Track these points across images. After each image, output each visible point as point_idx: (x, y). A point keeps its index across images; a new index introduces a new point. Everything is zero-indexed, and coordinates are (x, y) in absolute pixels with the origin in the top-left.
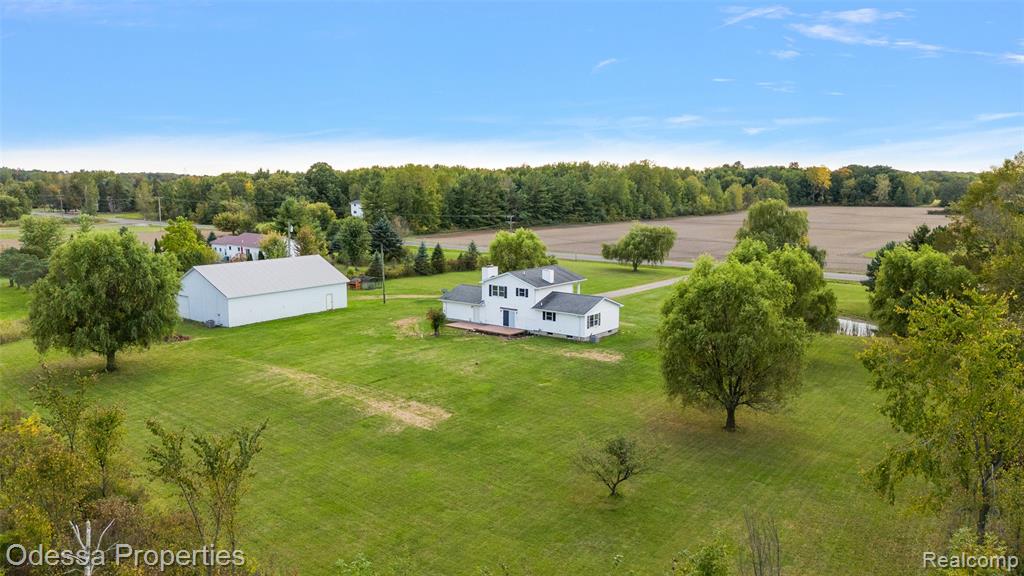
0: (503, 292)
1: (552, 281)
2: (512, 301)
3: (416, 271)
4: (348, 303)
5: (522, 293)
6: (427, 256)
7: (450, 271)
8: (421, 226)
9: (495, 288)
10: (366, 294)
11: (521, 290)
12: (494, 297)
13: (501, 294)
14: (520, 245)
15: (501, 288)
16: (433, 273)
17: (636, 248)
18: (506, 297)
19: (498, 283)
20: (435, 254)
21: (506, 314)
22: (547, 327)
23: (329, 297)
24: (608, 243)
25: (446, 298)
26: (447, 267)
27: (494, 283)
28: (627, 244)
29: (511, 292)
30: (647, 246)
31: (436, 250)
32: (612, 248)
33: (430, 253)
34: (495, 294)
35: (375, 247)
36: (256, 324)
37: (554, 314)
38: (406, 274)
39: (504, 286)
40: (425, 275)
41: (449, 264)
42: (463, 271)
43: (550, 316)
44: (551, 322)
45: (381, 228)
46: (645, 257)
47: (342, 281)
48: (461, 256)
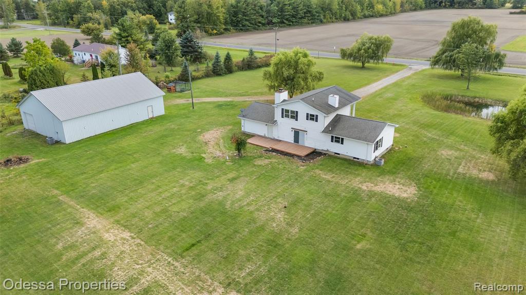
0: (295, 116)
1: (337, 106)
2: (302, 123)
3: (214, 73)
4: (166, 108)
5: (312, 118)
6: (221, 62)
7: (236, 71)
8: (213, 30)
9: (287, 111)
10: (179, 97)
11: (311, 115)
12: (285, 119)
13: (292, 117)
14: (297, 62)
15: (293, 112)
16: (226, 74)
17: (366, 51)
18: (297, 120)
19: (291, 107)
20: (226, 59)
21: (297, 134)
22: (335, 148)
23: (150, 109)
24: (344, 48)
25: (244, 116)
26: (235, 68)
27: (286, 107)
28: (359, 50)
29: (302, 116)
30: (373, 50)
31: (227, 56)
32: (348, 52)
33: (222, 59)
34: (287, 116)
35: (184, 54)
36: (90, 138)
37: (342, 139)
38: (207, 75)
39: (295, 110)
40: (220, 75)
41: (236, 66)
42: (246, 70)
43: (338, 140)
44: (339, 145)
45: (187, 39)
46: (372, 58)
47: (159, 95)
48: (244, 60)
